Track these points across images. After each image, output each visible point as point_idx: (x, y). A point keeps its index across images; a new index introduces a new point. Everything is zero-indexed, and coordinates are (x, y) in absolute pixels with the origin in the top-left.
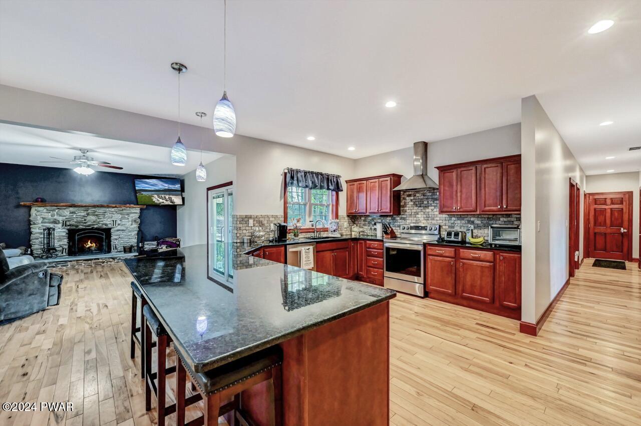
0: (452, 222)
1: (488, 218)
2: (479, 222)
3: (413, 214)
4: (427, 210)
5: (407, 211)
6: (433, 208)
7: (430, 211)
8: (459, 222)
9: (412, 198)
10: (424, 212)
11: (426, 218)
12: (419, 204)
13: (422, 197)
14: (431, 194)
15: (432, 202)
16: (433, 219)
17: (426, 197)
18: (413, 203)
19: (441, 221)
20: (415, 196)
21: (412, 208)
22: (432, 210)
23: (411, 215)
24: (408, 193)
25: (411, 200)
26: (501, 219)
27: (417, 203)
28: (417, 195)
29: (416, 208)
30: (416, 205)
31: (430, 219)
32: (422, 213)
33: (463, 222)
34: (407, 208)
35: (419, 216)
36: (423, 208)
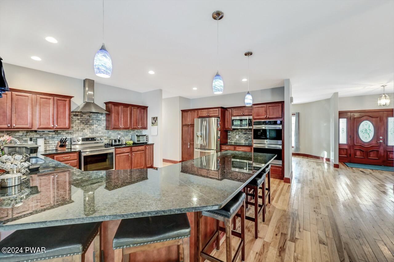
0: (109, 134)
1: (127, 132)
2: (123, 134)
3: (80, 129)
4: (92, 127)
5: (74, 127)
6: (97, 125)
7: (95, 127)
8: (113, 134)
9: (79, 117)
10: (90, 128)
11: (92, 133)
12: (86, 122)
13: (88, 118)
14: (95, 116)
15: (96, 122)
16: (97, 133)
17: (92, 118)
18: (79, 121)
19: (103, 134)
20: (82, 116)
21: (79, 125)
22: (96, 127)
23: (78, 130)
24: (74, 113)
25: (78, 119)
26: (131, 132)
27: (84, 122)
28: (84, 116)
29: (83, 125)
30: (83, 123)
31: (94, 133)
32: (88, 129)
33: (116, 134)
34: (74, 125)
35: (86, 131)
36: (89, 125)
